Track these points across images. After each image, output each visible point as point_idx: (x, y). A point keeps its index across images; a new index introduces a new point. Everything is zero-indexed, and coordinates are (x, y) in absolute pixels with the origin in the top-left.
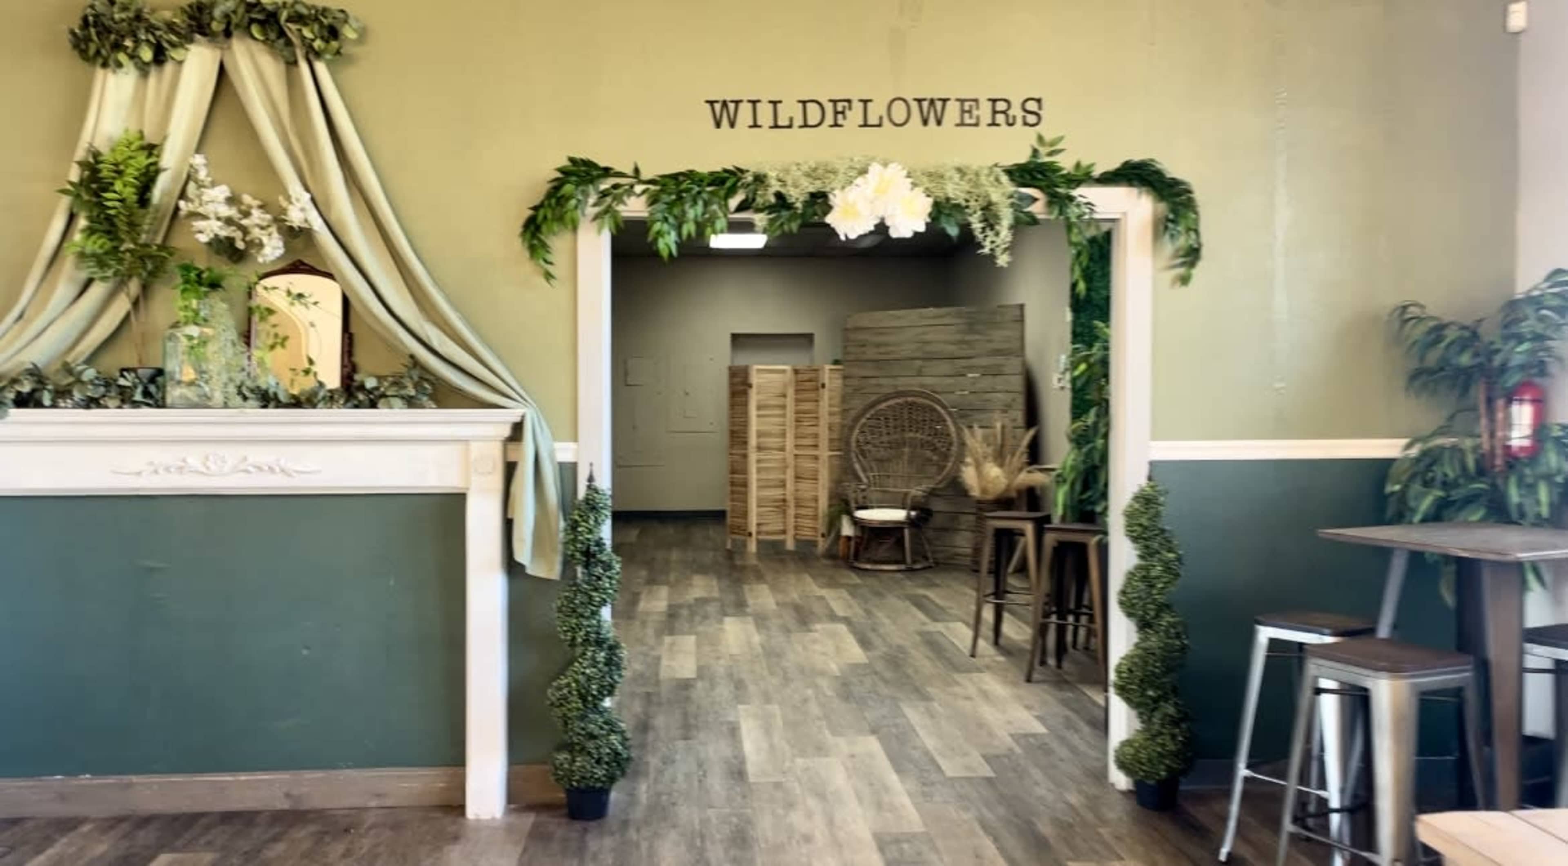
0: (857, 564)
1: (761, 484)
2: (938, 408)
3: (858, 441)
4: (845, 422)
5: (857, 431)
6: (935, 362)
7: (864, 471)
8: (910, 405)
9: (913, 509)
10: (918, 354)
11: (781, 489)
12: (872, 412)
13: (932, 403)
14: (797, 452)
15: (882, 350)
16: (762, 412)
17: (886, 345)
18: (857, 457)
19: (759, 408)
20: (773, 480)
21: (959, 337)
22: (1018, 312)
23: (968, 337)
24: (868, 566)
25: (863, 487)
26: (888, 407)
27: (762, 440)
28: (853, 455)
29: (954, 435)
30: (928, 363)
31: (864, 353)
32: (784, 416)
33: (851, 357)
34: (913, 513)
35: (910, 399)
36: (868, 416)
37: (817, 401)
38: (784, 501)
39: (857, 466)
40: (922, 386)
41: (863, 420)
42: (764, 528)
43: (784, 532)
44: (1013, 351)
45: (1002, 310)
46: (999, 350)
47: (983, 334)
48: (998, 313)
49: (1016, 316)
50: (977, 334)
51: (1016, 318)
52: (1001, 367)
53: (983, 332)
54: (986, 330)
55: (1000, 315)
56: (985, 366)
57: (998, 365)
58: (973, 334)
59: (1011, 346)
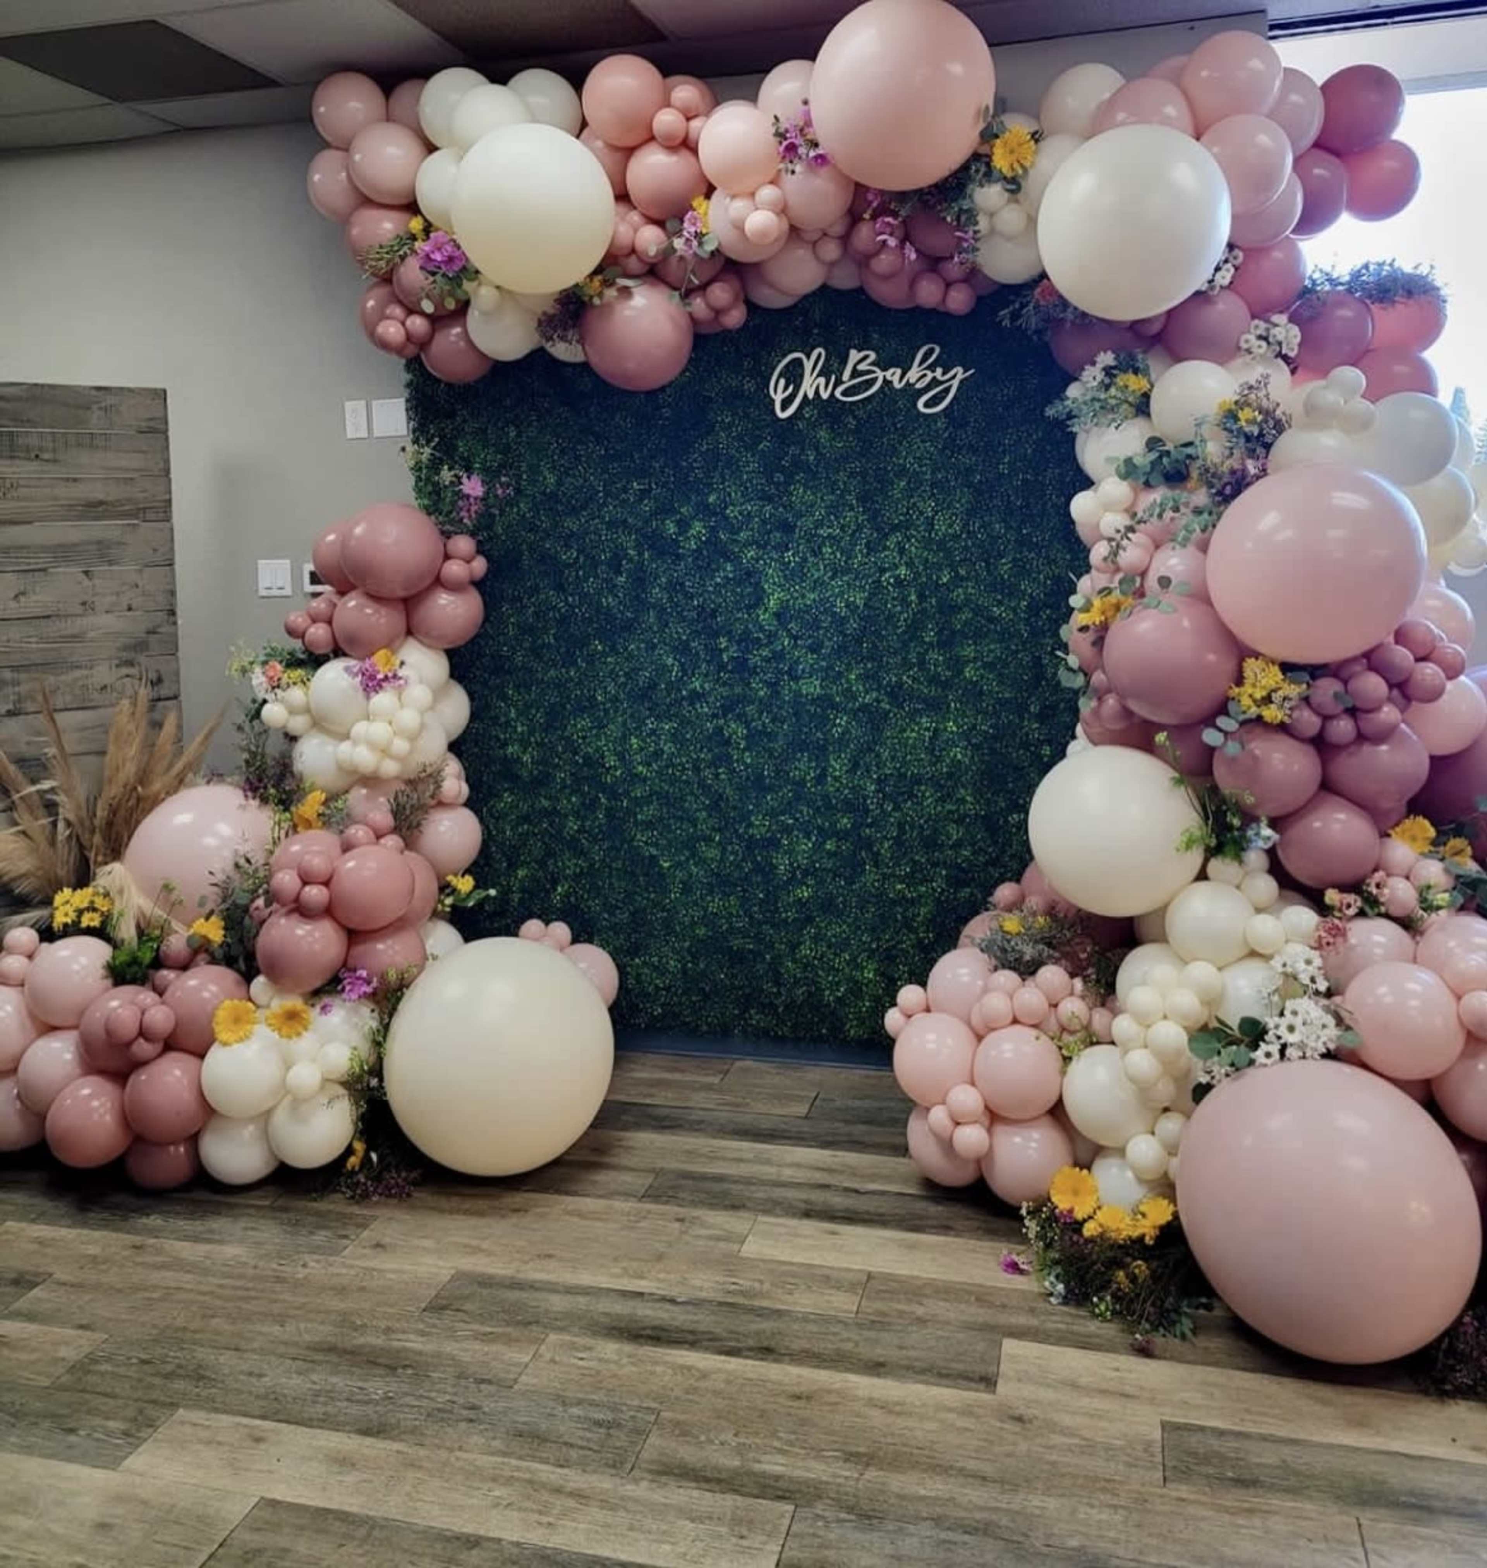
44: (144, 509)
45: (110, 400)
46: (101, 503)
47: (47, 461)
48: (95, 407)
49: (151, 419)
50: (29, 459)
51: (152, 424)
52: (109, 548)
53: (46, 456)
54: (54, 450)
55: (102, 413)
56: (60, 546)
57: (99, 542)
58: (12, 457)
59: (141, 495)
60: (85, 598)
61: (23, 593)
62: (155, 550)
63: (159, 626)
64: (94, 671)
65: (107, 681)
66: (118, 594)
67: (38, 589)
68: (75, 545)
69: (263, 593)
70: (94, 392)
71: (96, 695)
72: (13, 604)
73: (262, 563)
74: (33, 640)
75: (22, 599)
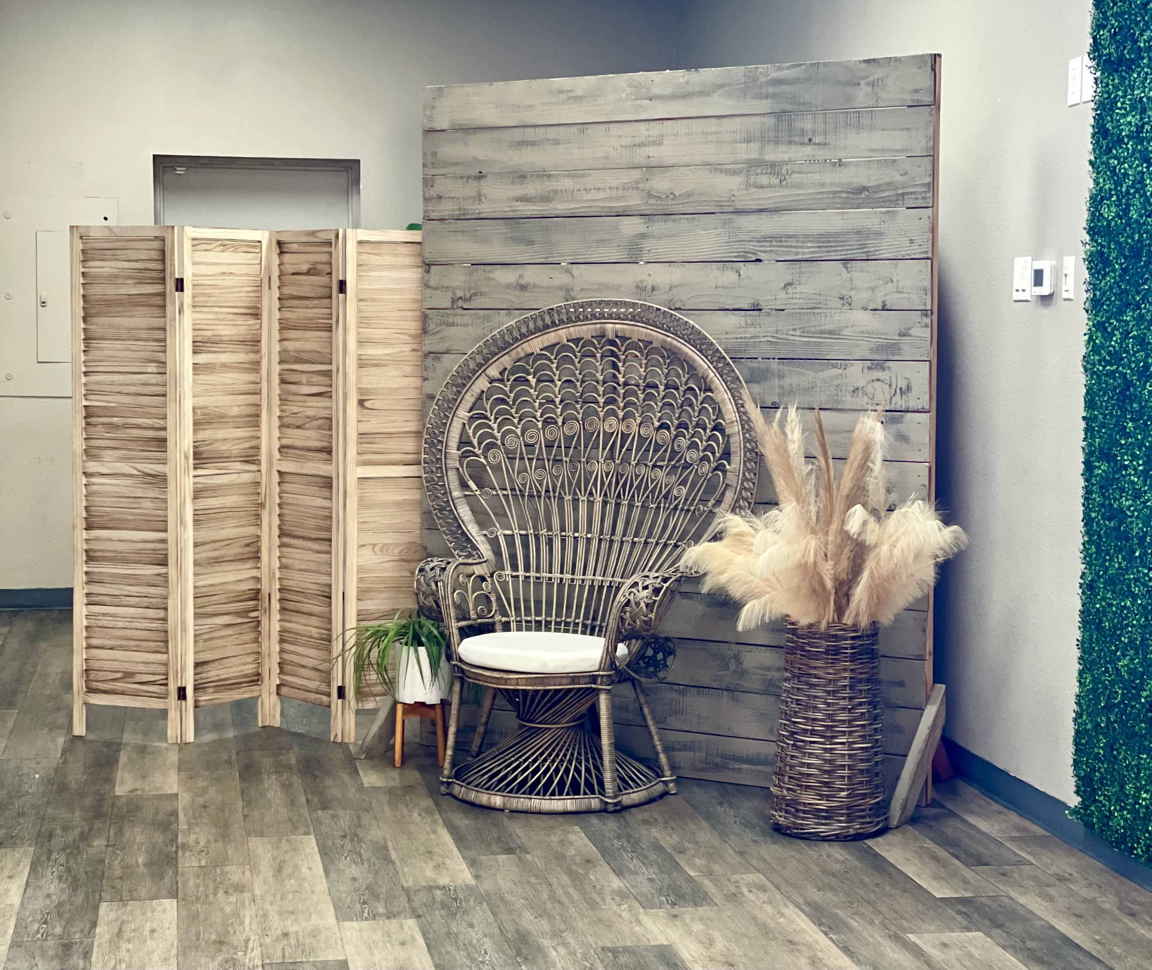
0: (459, 790)
1: (206, 553)
2: (689, 350)
3: (464, 442)
4: (429, 388)
5: (463, 413)
6: (683, 224)
7: (482, 522)
8: (612, 343)
9: (620, 637)
10: (634, 201)
11: (250, 564)
12: (507, 361)
13: (671, 340)
14: (287, 466)
15: (531, 189)
16: (202, 358)
17: (543, 175)
18: (464, 486)
19: (198, 347)
20: (229, 541)
21: (753, 152)
22: (925, 81)
23: (772, 154)
24: (497, 801)
25: (479, 570)
26: (550, 348)
27: (206, 434)
28: (452, 479)
29: (734, 429)
30: (658, 227)
31: (479, 197)
32: (255, 367)
33: (446, 208)
34: (622, 649)
35: (611, 328)
36: (493, 371)
37: (329, 329)
38: (256, 595)
39: (464, 512)
40: (640, 288)
41: (482, 384)
42: (213, 673)
43: (256, 679)
44: (903, 194)
45: (879, 73)
46: (864, 189)
47: (819, 144)
48: (862, 82)
49: (916, 91)
50: (803, 144)
51: (917, 96)
52: (867, 238)
53: (817, 139)
54: (825, 133)
55: (869, 89)
56: (822, 235)
57: (859, 232)
58: (790, 143)
59: (900, 179)
60: (844, 293)
61: (790, 284)
62: (911, 241)
63: (910, 329)
64: (848, 371)
65: (861, 383)
66: (873, 289)
67: (803, 280)
68: (837, 234)
69: (1017, 296)
70: (863, 65)
71: (848, 397)
72: (782, 295)
73: (1016, 260)
74: (798, 333)
75: (790, 290)
